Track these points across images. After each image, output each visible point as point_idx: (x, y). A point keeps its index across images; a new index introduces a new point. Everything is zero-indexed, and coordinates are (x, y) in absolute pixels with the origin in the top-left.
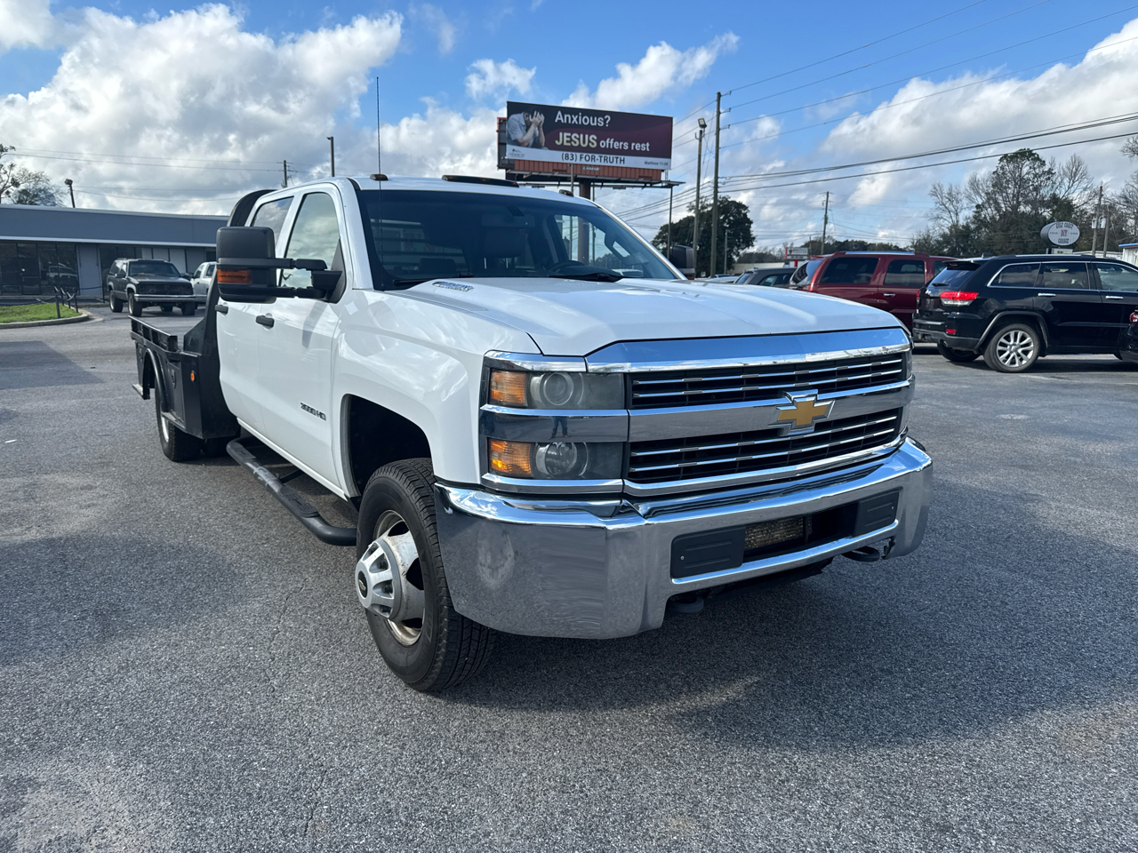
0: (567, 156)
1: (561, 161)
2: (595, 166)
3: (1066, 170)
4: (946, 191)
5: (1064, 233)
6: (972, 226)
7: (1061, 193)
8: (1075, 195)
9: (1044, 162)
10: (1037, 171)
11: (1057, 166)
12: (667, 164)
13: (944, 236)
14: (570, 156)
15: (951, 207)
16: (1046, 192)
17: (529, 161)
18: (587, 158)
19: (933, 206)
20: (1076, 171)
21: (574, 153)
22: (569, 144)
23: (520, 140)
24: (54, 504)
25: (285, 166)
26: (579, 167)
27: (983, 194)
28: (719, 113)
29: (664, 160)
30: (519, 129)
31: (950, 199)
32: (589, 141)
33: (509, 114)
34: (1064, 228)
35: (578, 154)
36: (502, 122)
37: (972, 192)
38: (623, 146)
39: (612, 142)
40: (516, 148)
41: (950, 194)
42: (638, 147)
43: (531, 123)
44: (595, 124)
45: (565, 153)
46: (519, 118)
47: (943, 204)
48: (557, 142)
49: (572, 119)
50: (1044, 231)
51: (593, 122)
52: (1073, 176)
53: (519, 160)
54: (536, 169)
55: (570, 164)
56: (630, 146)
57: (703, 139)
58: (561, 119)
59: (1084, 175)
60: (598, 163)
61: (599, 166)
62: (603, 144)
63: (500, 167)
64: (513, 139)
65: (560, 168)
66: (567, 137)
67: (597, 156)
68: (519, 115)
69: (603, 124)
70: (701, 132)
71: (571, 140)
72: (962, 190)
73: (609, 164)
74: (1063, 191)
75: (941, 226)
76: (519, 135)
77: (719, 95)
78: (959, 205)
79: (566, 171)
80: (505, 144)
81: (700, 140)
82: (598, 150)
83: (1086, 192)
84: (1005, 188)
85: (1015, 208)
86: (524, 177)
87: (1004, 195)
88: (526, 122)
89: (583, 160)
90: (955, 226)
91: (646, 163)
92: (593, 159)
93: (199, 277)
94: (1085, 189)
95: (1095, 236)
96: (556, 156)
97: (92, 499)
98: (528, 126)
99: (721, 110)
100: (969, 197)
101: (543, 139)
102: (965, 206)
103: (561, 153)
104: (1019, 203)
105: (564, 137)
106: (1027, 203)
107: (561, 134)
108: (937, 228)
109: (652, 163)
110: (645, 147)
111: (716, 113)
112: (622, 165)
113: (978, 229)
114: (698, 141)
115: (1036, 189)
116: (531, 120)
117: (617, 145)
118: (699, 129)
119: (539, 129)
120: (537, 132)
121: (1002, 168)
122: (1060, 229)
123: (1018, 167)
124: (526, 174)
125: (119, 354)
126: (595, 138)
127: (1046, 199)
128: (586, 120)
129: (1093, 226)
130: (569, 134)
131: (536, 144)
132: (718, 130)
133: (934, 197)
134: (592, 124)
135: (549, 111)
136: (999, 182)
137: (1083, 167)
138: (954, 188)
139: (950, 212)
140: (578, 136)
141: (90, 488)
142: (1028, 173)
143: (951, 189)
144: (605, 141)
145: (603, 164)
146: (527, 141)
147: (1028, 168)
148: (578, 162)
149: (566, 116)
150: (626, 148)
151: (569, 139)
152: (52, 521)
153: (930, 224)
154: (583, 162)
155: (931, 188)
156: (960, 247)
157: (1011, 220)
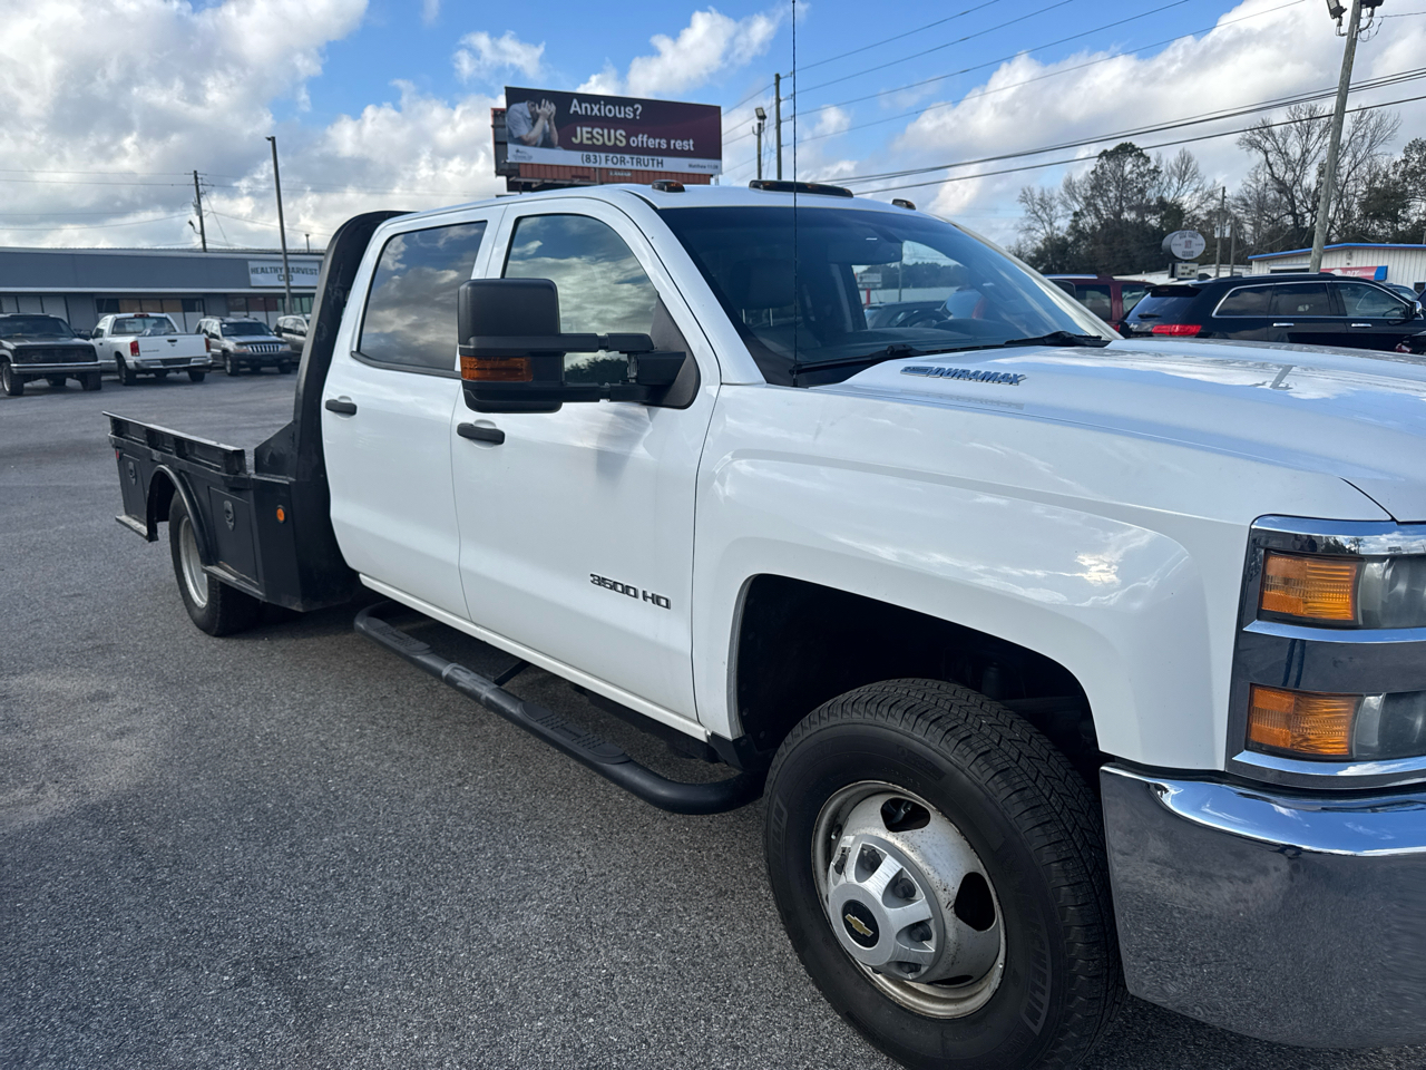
0: (588, 158)
1: (581, 164)
2: (626, 170)
3: (1175, 168)
4: (1037, 195)
5: (1188, 244)
6: (1070, 239)
7: (1169, 197)
8: (1185, 198)
9: (1149, 158)
10: (1142, 169)
11: (1164, 163)
12: (717, 167)
13: (1038, 251)
14: (592, 158)
15: (1044, 216)
16: (1152, 195)
17: (539, 165)
18: (615, 160)
19: (1023, 214)
20: (1185, 170)
21: (597, 154)
22: (590, 142)
23: (525, 138)
24: (60, 734)
25: (196, 178)
26: (604, 172)
27: (1081, 199)
28: (778, 101)
29: (714, 162)
30: (523, 124)
31: (1040, 206)
32: (616, 138)
33: (509, 103)
34: (1188, 238)
35: (603, 155)
36: (498, 115)
37: (1067, 196)
38: (659, 144)
39: (645, 140)
40: (521, 148)
41: (1042, 200)
42: (678, 144)
43: (538, 115)
44: (622, 116)
45: (585, 153)
46: (522, 108)
47: (1035, 212)
48: (574, 139)
49: (592, 110)
50: (1166, 242)
51: (620, 113)
52: (1182, 176)
53: (526, 164)
54: (549, 176)
55: (595, 169)
56: (669, 144)
57: (763, 135)
58: (578, 109)
59: (1195, 173)
60: (629, 166)
61: (631, 171)
62: (635, 142)
63: (498, 173)
64: (516, 136)
65: (580, 173)
66: (587, 132)
67: (627, 157)
68: (522, 104)
69: (632, 115)
70: (759, 125)
71: (593, 137)
72: (1056, 195)
73: (643, 168)
74: (1172, 193)
75: (1033, 239)
76: (523, 131)
77: (778, 77)
78: (1053, 213)
79: (588, 177)
80: (506, 143)
81: (759, 136)
82: (628, 150)
83: (1198, 195)
84: (1106, 191)
85: (1118, 214)
86: (534, 186)
87: (1105, 199)
88: (532, 113)
89: (610, 162)
90: (1049, 240)
91: (690, 166)
92: (623, 161)
93: (101, 336)
94: (1196, 191)
95: (1219, 247)
96: (574, 159)
97: (118, 720)
98: (535, 119)
99: (782, 97)
100: (1064, 203)
101: (555, 137)
102: (1060, 214)
103: (580, 153)
104: (1122, 210)
105: (583, 133)
106: (1131, 209)
107: (579, 129)
108: (1029, 242)
109: (698, 166)
110: (688, 145)
111: (774, 101)
112: (660, 169)
113: (1077, 241)
114: (756, 137)
115: (1141, 191)
116: (538, 111)
117: (652, 143)
118: (757, 121)
119: (549, 123)
120: (548, 127)
121: (1102, 167)
122: (1184, 240)
123: (1119, 165)
124: (536, 182)
125: (20, 455)
126: (624, 134)
127: (1152, 204)
128: (610, 111)
129: (1217, 235)
130: (590, 130)
131: (547, 143)
132: (779, 122)
133: (1024, 204)
134: (618, 115)
135: (562, 99)
136: (1098, 184)
137: (1193, 164)
138: (1046, 193)
139: (1043, 222)
140: (600, 132)
141: (103, 697)
142: (1131, 172)
143: (1043, 193)
144: (637, 137)
145: (635, 167)
146: (535, 139)
147: (1131, 166)
148: (603, 165)
149: (583, 106)
150: (664, 146)
151: (589, 136)
152: (74, 768)
153: (1021, 237)
154: (610, 165)
155: (1020, 193)
156: (1056, 264)
157: (1113, 231)
